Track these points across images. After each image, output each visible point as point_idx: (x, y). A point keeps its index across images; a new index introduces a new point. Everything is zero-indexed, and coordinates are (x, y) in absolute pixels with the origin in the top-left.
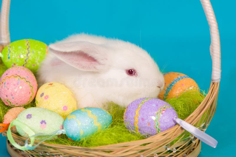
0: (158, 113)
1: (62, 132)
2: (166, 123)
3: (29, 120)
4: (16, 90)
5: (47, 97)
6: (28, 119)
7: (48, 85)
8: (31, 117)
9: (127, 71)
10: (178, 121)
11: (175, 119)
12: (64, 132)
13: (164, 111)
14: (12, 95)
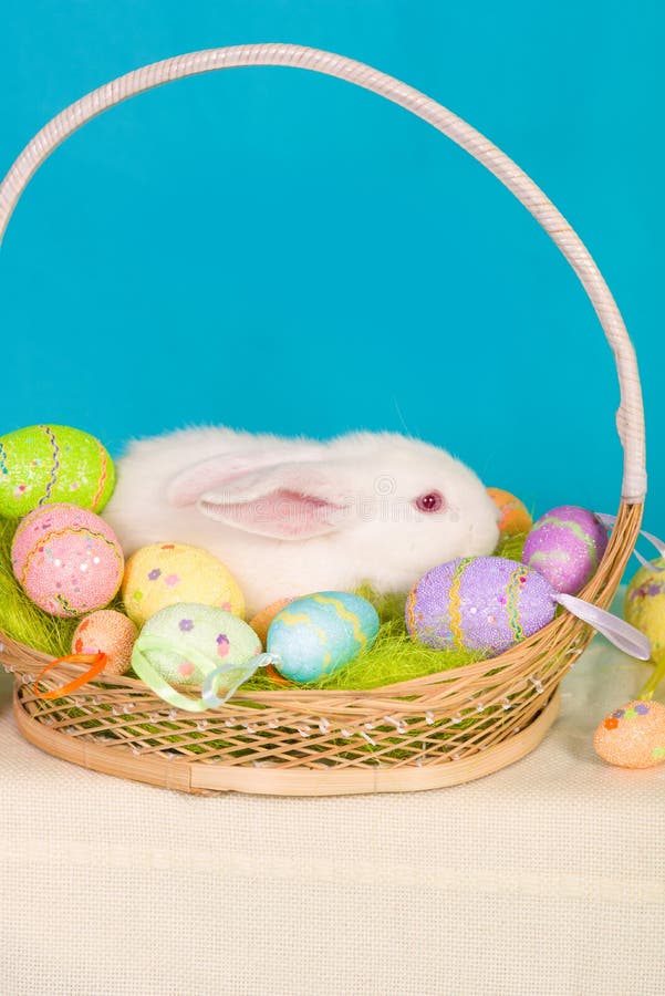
0: (511, 587)
2: (535, 608)
3: (188, 635)
5: (172, 580)
6: (185, 632)
7: (161, 551)
8: (192, 627)
9: (417, 503)
10: (568, 601)
11: (554, 596)
12: (277, 660)
13: (523, 580)
14: (74, 582)
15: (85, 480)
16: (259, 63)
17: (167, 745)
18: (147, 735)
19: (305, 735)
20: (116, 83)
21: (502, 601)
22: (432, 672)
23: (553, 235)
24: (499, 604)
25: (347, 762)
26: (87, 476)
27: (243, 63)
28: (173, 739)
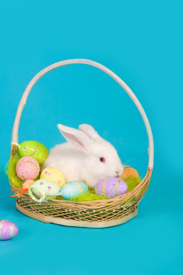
0: (116, 182)
1: (60, 194)
4: (28, 170)
5: (49, 174)
6: (41, 185)
13: (119, 181)
14: (26, 173)
15: (40, 157)
16: (81, 63)
17: (40, 211)
18: (36, 208)
19: (66, 211)
20: (52, 65)
21: (114, 185)
22: (95, 200)
23: (138, 107)
24: (113, 186)
25: (77, 219)
26: (41, 156)
27: (78, 63)
28: (41, 209)
